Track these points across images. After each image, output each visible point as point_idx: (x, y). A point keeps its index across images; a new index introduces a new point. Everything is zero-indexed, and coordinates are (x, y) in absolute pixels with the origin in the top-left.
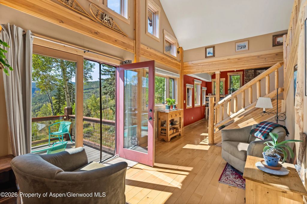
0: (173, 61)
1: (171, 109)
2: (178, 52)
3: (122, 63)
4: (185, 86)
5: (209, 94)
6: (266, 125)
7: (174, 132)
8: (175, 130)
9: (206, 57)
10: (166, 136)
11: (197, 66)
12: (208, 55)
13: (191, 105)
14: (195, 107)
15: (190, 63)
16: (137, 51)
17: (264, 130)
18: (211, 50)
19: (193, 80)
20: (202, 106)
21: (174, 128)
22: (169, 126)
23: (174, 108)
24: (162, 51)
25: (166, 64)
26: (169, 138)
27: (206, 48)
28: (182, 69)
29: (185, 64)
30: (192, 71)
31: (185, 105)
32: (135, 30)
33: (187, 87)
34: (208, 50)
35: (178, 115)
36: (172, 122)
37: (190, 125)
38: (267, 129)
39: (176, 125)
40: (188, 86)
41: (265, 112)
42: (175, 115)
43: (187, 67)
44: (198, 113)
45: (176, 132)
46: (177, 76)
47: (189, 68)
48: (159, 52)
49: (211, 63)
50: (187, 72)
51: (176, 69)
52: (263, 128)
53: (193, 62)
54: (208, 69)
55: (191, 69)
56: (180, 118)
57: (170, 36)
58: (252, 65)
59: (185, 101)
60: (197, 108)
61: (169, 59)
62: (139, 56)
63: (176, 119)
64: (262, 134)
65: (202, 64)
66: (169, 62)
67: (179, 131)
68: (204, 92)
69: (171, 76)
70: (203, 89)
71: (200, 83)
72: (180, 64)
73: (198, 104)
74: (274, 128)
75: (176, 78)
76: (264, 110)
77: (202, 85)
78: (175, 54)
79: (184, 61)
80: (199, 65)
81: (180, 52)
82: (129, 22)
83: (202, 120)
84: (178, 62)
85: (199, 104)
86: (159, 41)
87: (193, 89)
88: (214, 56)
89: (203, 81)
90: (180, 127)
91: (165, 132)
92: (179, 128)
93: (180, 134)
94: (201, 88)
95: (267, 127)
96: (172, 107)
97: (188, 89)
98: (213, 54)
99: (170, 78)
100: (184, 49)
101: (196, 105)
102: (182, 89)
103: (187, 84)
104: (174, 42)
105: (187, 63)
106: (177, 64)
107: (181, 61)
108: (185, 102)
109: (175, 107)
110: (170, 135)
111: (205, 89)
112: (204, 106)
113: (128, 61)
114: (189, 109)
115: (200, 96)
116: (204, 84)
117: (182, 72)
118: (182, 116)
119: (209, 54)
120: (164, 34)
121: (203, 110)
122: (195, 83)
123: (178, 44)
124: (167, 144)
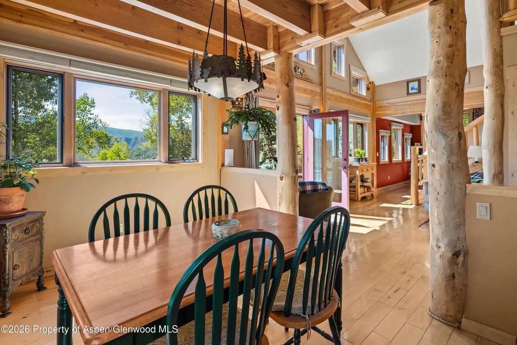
0: (362, 101)
1: (361, 162)
2: (368, 89)
3: (310, 112)
4: (378, 133)
5: (416, 144)
7: (365, 191)
8: (366, 188)
9: (408, 94)
10: (355, 194)
11: (396, 106)
12: (410, 91)
13: (387, 159)
14: (393, 162)
15: (386, 102)
16: (323, 97)
18: (416, 84)
19: (390, 124)
20: (405, 161)
21: (365, 187)
22: (359, 183)
23: (364, 162)
24: (348, 92)
25: (354, 106)
26: (360, 197)
27: (408, 82)
28: (373, 111)
29: (378, 103)
30: (387, 112)
31: (378, 159)
32: (321, 74)
33: (381, 134)
34: (411, 85)
35: (370, 170)
36: (363, 180)
37: (386, 187)
39: (367, 182)
40: (383, 132)
42: (366, 170)
43: (381, 107)
44: (398, 171)
45: (368, 191)
46: (367, 121)
47: (384, 108)
48: (345, 93)
49: (416, 102)
50: (381, 114)
51: (365, 111)
53: (389, 101)
54: (412, 110)
55: (387, 110)
56: (373, 174)
57: (358, 71)
58: (475, 103)
59: (378, 153)
60: (397, 164)
61: (357, 100)
62: (326, 102)
63: (367, 175)
65: (402, 104)
66: (358, 103)
67: (372, 190)
68: (407, 140)
69: (360, 121)
70: (405, 137)
71: (401, 127)
72: (371, 104)
73: (398, 158)
75: (366, 123)
76: (476, 160)
77: (404, 131)
78: (364, 92)
79: (376, 99)
80: (398, 104)
81: (371, 89)
82: (316, 68)
83: (405, 183)
84: (368, 101)
85: (400, 158)
86: (345, 80)
87: (390, 137)
88: (419, 92)
89: (405, 125)
90: (373, 186)
91: (354, 190)
92: (371, 186)
93: (372, 195)
94: (403, 135)
96: (362, 159)
97: (383, 136)
98: (418, 89)
99: (358, 124)
100: (376, 84)
101: (394, 160)
102: (373, 137)
103: (380, 130)
104: (362, 77)
105: (380, 102)
106: (366, 105)
107: (373, 100)
108: (378, 155)
109: (366, 160)
110: (361, 194)
111: (409, 136)
112: (407, 162)
113: (318, 109)
114: (385, 165)
115: (400, 147)
116: (408, 129)
117: (373, 115)
118: (375, 172)
119: (412, 89)
120: (350, 70)
121: (405, 169)
122: (393, 127)
123: (368, 78)
124: (356, 203)
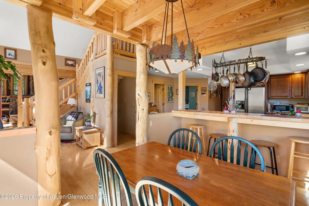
6: (75, 113)
12: (8, 56)
17: (74, 116)
18: (12, 52)
27: (5, 49)
34: (8, 51)
38: (76, 115)
41: (72, 107)
52: (74, 115)
64: (74, 118)
74: (79, 114)
76: (72, 106)
95: (75, 114)
98: (15, 57)
